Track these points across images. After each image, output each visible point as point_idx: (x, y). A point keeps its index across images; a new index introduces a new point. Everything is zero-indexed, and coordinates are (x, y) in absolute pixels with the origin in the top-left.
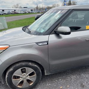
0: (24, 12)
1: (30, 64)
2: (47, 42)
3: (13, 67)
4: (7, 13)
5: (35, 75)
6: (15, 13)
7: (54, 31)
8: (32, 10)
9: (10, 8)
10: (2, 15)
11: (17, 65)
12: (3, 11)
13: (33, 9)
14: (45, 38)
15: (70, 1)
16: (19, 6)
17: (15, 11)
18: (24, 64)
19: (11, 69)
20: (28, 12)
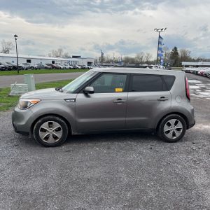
0: (71, 67)
1: (58, 118)
2: (75, 99)
3: (42, 119)
4: (36, 66)
5: (62, 131)
6: (53, 67)
7: (82, 90)
8: (89, 63)
9: (44, 56)
10: (27, 69)
11: (45, 118)
12: (29, 61)
13: (93, 61)
14: (74, 96)
15: (176, 48)
16: (63, 54)
17: (53, 62)
18: (51, 117)
19: (40, 121)
20: (80, 67)
